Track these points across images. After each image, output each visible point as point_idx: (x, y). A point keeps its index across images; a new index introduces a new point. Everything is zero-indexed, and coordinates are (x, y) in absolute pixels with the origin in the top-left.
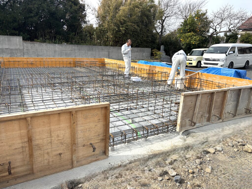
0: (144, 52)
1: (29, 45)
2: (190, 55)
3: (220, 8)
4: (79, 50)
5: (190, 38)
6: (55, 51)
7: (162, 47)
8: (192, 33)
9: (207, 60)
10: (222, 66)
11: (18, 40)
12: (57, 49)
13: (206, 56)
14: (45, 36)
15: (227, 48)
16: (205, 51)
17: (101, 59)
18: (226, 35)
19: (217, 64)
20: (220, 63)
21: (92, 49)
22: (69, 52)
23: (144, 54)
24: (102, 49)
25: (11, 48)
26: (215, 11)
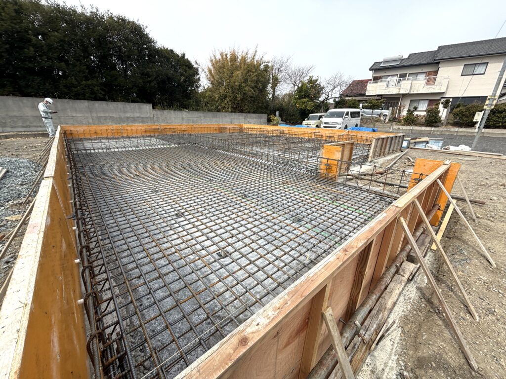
0: (261, 118)
1: (158, 113)
2: (308, 120)
3: (332, 76)
4: (205, 117)
5: (305, 104)
6: (183, 119)
7: (277, 113)
8: (307, 99)
9: (326, 123)
10: (339, 129)
11: (148, 107)
12: (184, 117)
13: (324, 120)
14: (163, 103)
15: (343, 113)
16: (324, 115)
17: (240, 125)
18: (334, 101)
19: (335, 127)
20: (338, 126)
21: (216, 116)
22: (195, 119)
23: (262, 120)
24: (225, 116)
25: (142, 116)
26: (328, 79)
